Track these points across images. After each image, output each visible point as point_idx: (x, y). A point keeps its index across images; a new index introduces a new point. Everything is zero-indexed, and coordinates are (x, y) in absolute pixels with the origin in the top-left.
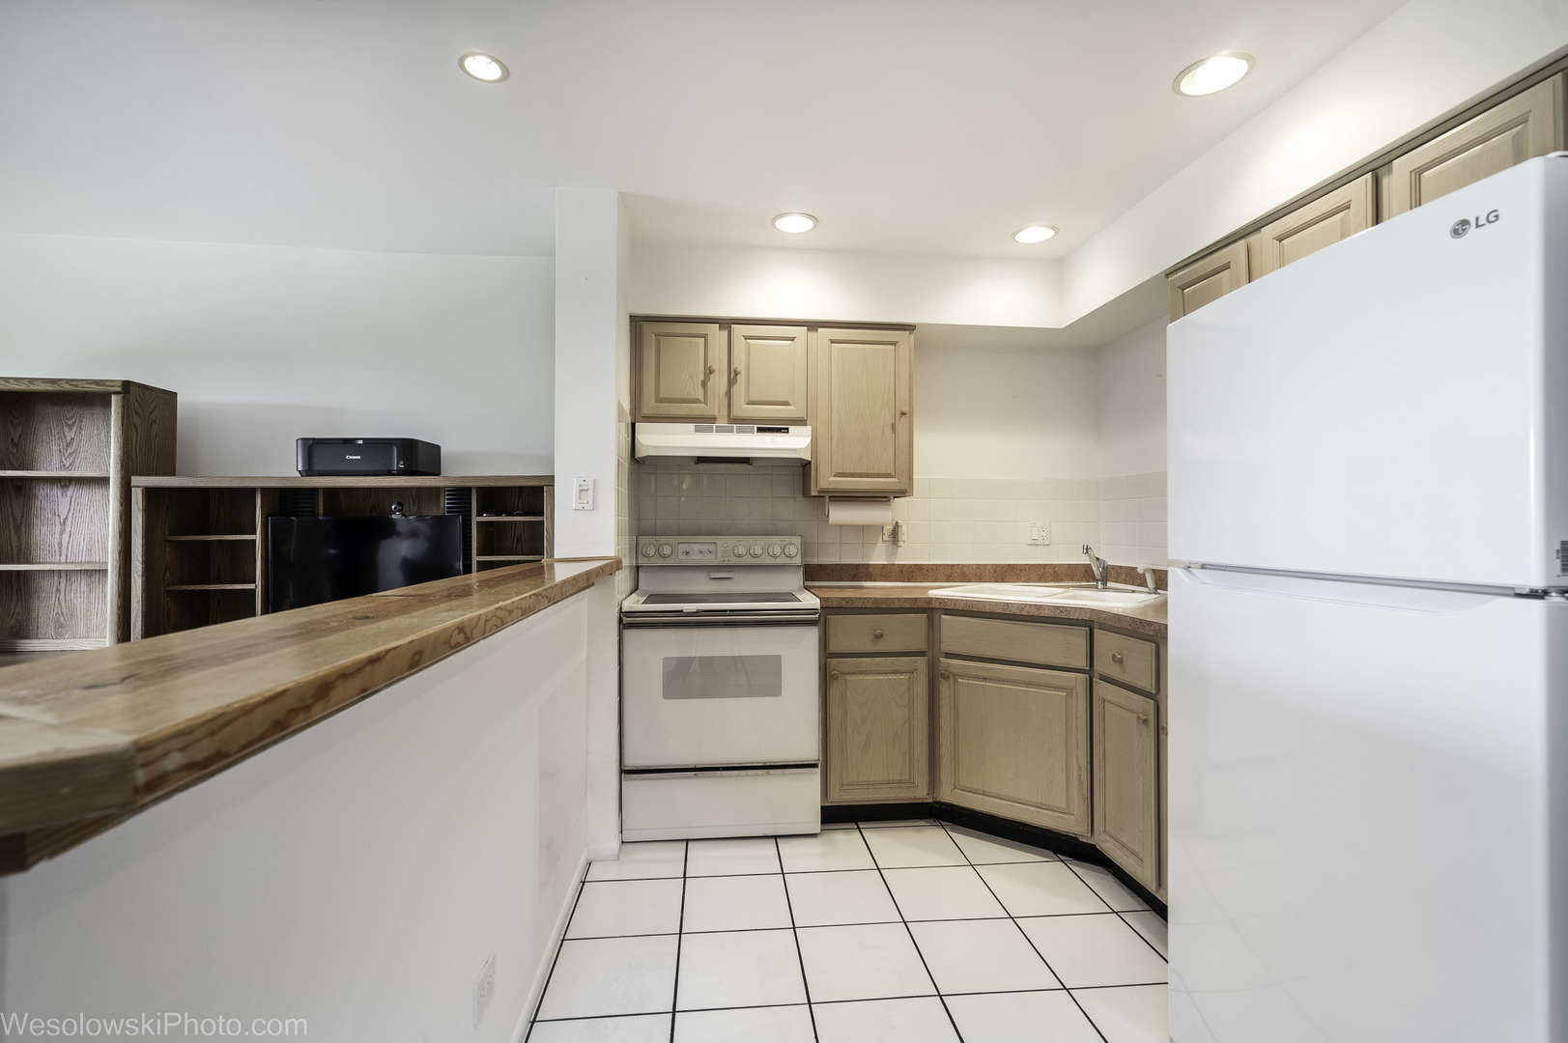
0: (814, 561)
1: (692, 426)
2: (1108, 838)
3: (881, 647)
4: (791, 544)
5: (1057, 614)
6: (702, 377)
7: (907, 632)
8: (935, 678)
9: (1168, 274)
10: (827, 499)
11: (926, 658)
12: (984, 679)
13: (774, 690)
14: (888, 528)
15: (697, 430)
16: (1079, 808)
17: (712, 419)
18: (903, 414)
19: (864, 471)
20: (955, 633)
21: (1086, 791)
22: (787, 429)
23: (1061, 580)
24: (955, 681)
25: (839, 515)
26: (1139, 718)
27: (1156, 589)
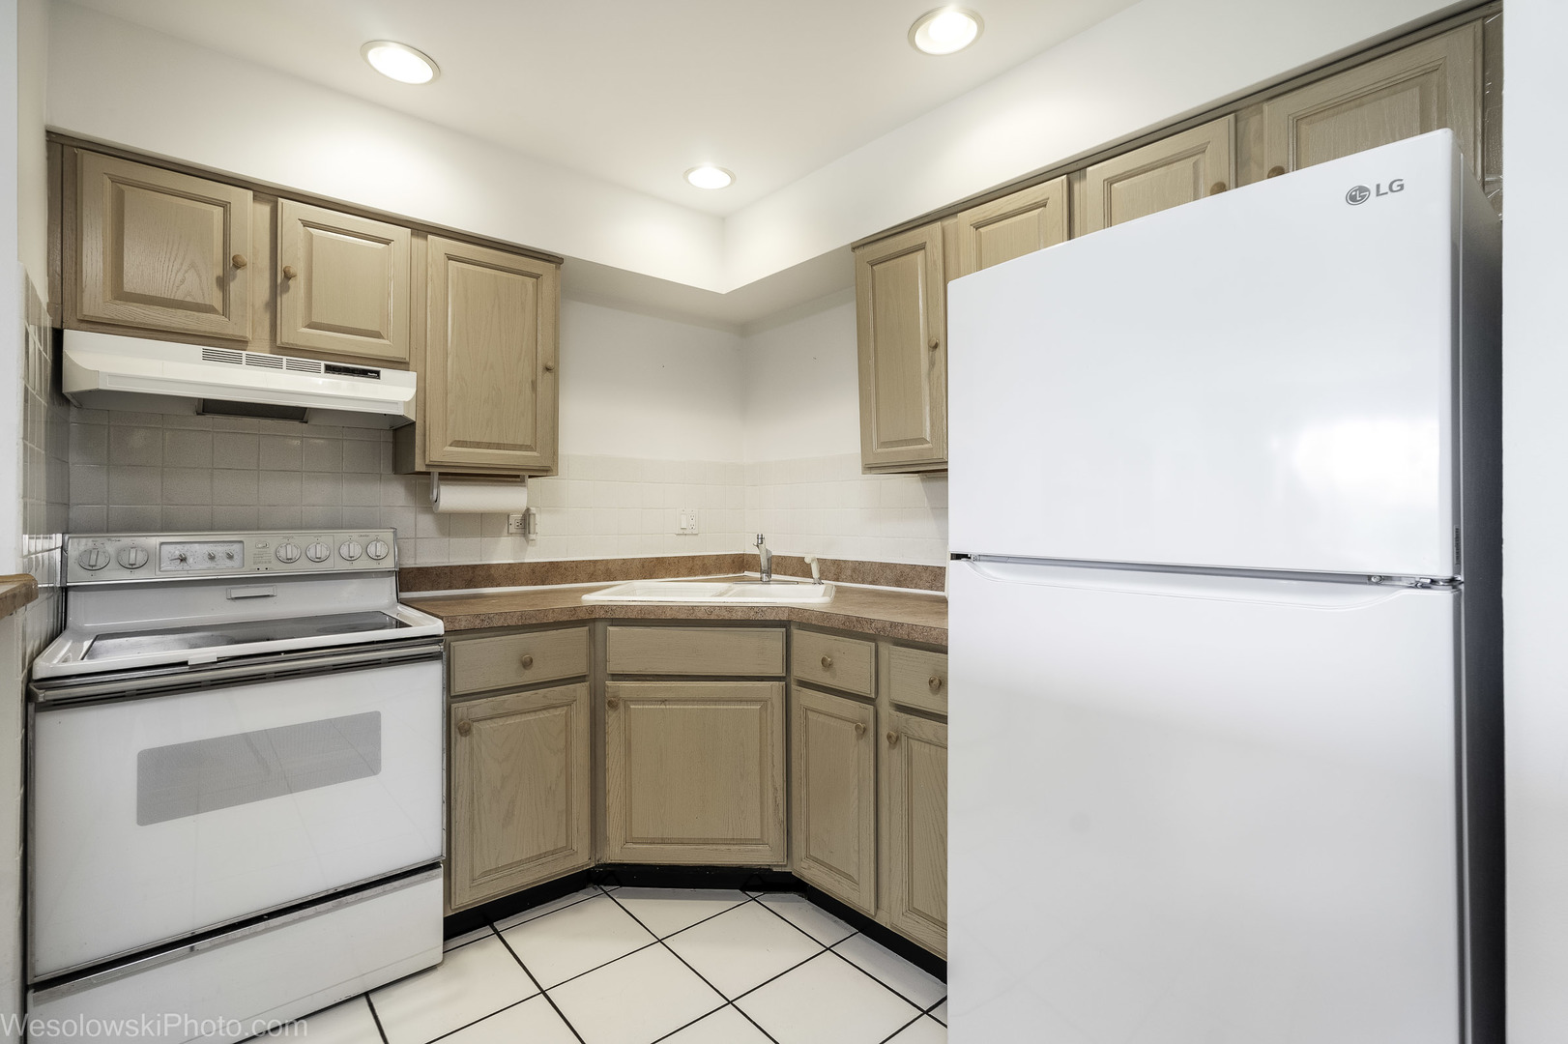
0: (409, 563)
1: (197, 350)
2: (812, 864)
3: (529, 677)
4: (377, 540)
5: (752, 616)
6: (219, 271)
7: (560, 652)
8: (600, 708)
9: (856, 247)
10: (436, 476)
11: (587, 684)
12: (664, 701)
13: (370, 765)
14: (516, 518)
15: (207, 357)
16: (775, 835)
17: (241, 343)
18: (548, 369)
19: (495, 440)
20: (624, 648)
21: (782, 815)
22: (378, 373)
23: (709, 573)
24: (627, 708)
25: (453, 497)
26: (857, 727)
27: (820, 579)
